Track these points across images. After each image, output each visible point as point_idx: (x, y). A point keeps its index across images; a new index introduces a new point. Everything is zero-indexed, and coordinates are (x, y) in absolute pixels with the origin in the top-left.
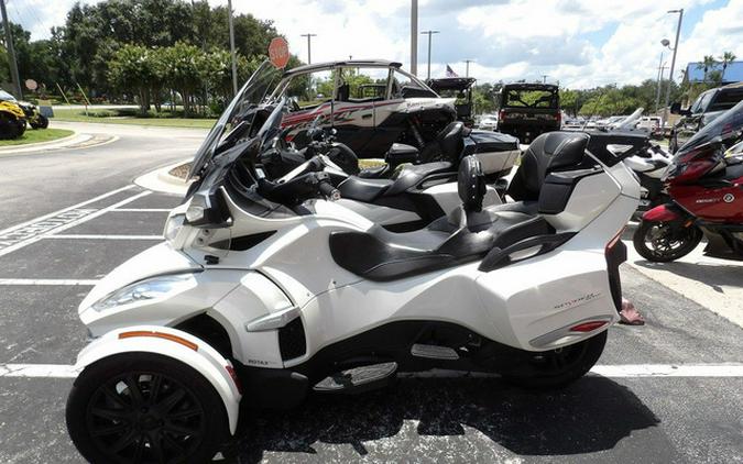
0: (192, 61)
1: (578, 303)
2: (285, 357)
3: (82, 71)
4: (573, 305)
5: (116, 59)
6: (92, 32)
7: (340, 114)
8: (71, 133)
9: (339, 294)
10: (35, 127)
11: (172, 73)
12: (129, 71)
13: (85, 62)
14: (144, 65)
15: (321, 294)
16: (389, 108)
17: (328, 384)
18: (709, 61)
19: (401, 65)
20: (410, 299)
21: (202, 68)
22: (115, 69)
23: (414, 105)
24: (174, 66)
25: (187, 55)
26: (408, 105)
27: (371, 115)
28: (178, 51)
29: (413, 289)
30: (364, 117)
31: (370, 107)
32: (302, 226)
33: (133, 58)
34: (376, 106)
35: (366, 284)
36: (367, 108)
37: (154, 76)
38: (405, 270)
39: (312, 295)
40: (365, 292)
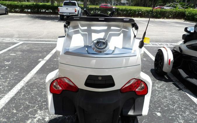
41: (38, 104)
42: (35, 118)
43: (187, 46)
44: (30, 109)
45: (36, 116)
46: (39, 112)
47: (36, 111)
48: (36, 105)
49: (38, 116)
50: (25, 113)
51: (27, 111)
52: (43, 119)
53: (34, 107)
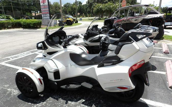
0: (111, 6)
1: (117, 81)
2: (55, 79)
3: (89, 10)
4: (116, 81)
5: (95, 7)
6: (92, 2)
7: (129, 20)
8: (81, 24)
9: (71, 67)
10: (76, 23)
11: (106, 10)
12: (98, 10)
13: (90, 8)
14: (101, 8)
15: (67, 66)
16: (143, 18)
17: (64, 87)
20: (85, 71)
21: (113, 8)
22: (95, 9)
23: (150, 16)
24: (107, 8)
25: (110, 5)
26: (148, 17)
27: (137, 20)
28: (108, 4)
29: (85, 69)
30: (135, 20)
31: (137, 18)
32: (64, 51)
33: (99, 7)
34: (139, 17)
35: (77, 66)
36: (136, 18)
37: (103, 10)
38: (84, 64)
39: (64, 66)
40: (76, 68)
43: (89, 41)
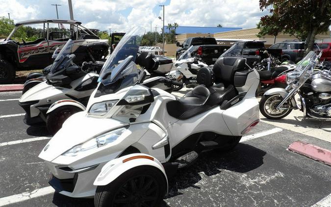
9: (172, 127)
15: (167, 128)
16: (78, 44)
18: (170, 26)
19: (81, 23)
23: (90, 42)
26: (87, 42)
29: (197, 121)
35: (180, 121)
40: (181, 124)
41: (243, 193)
42: (255, 182)
44: (255, 194)
45: (253, 183)
46: (248, 185)
47: (251, 187)
48: (246, 193)
49: (252, 182)
50: (264, 194)
51: (260, 193)
52: (248, 177)
53: (249, 193)
